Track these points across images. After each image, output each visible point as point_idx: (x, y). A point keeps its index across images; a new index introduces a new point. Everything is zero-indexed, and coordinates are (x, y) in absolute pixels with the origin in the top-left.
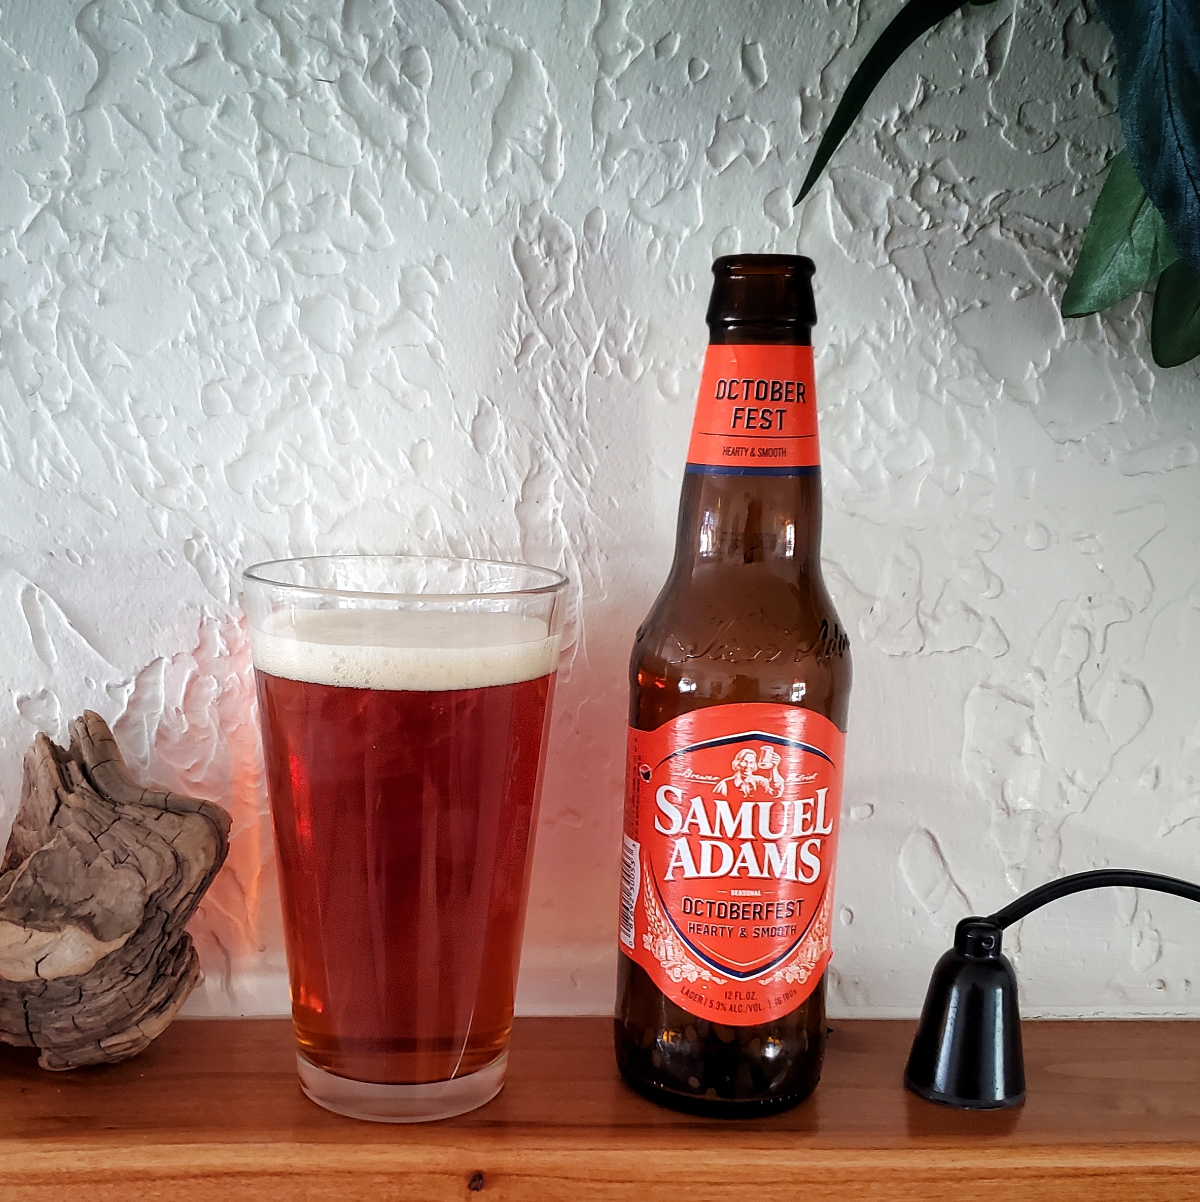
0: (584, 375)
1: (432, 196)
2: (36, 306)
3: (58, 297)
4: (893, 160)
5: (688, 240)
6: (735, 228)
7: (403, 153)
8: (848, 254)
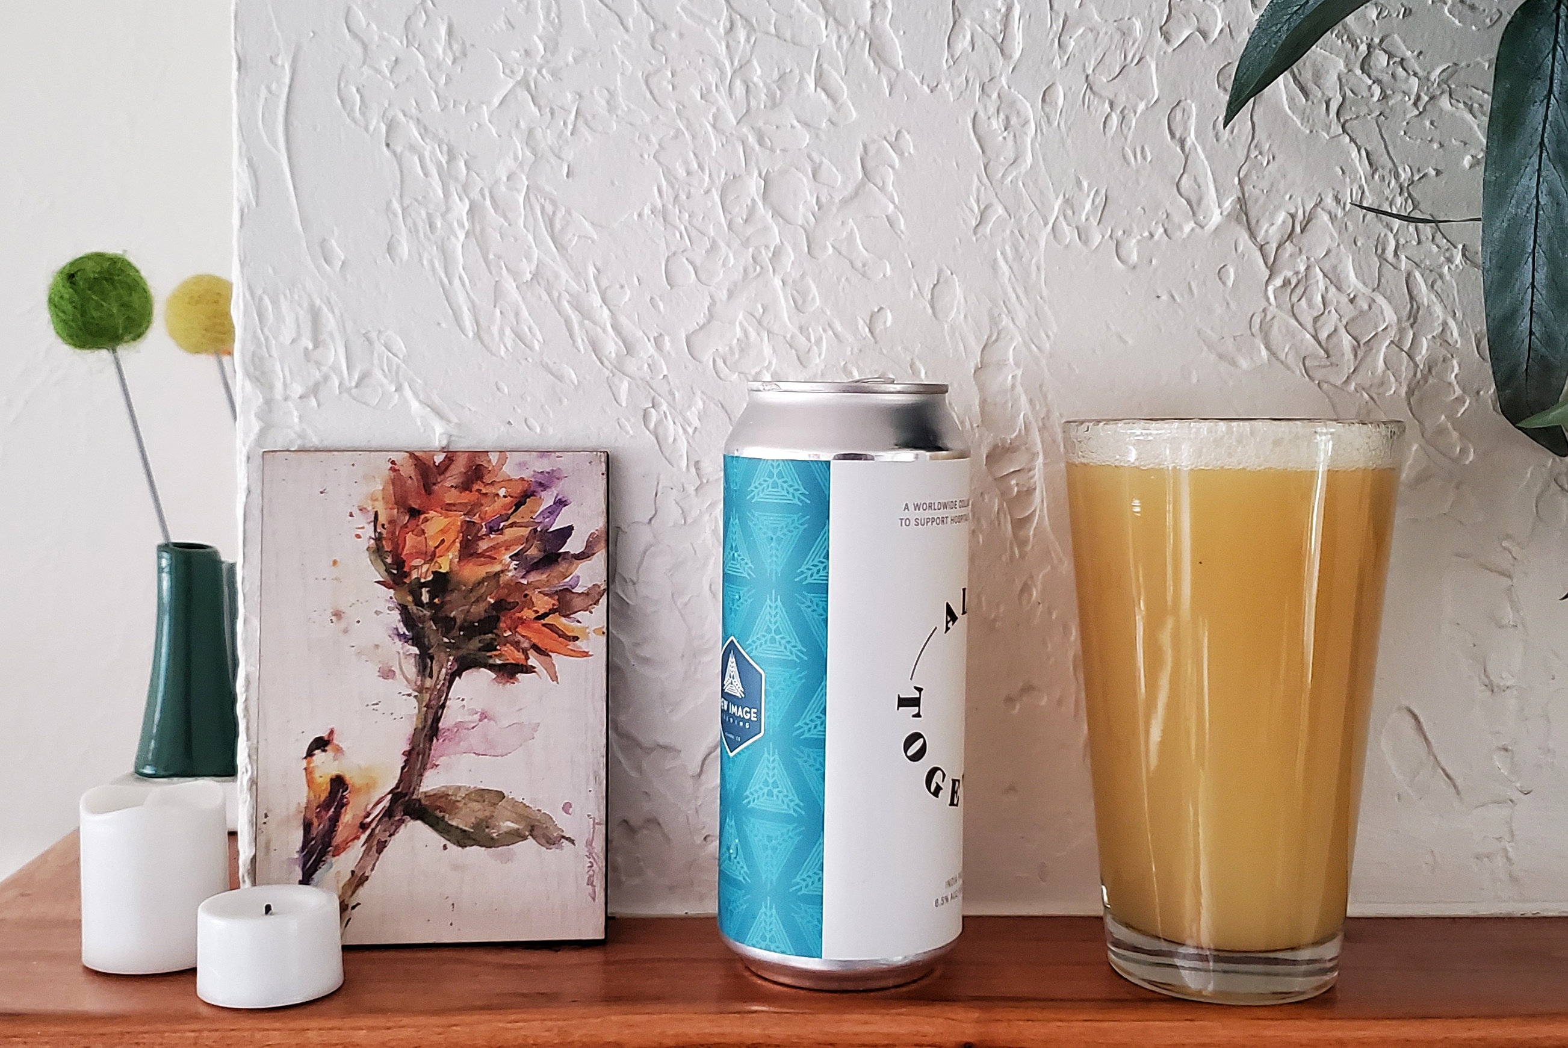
0: (1042, 244)
1: (895, 74)
2: (505, 179)
3: (527, 169)
4: (1342, 36)
5: (1143, 113)
6: (1189, 101)
7: (866, 33)
8: (1302, 124)
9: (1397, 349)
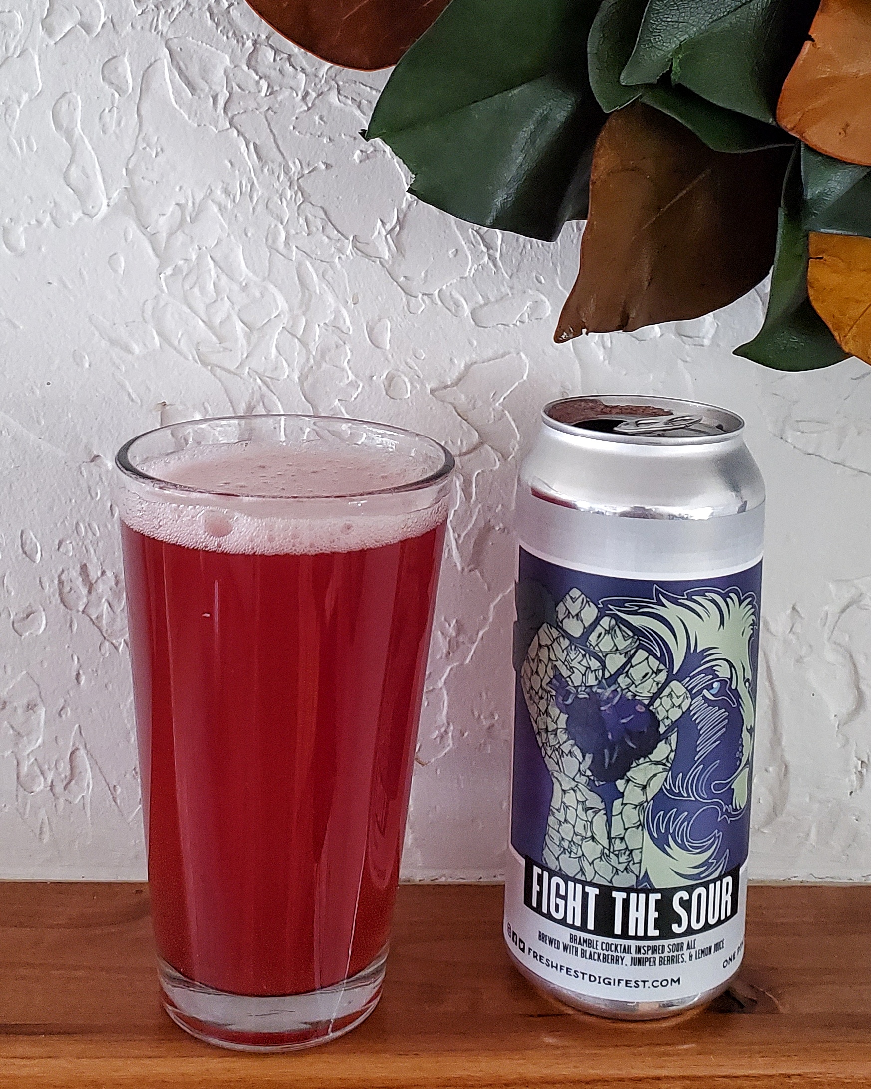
4: (228, 32)
5: (28, 103)
6: (74, 93)
8: (189, 118)
9: (289, 335)
